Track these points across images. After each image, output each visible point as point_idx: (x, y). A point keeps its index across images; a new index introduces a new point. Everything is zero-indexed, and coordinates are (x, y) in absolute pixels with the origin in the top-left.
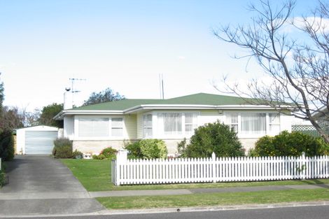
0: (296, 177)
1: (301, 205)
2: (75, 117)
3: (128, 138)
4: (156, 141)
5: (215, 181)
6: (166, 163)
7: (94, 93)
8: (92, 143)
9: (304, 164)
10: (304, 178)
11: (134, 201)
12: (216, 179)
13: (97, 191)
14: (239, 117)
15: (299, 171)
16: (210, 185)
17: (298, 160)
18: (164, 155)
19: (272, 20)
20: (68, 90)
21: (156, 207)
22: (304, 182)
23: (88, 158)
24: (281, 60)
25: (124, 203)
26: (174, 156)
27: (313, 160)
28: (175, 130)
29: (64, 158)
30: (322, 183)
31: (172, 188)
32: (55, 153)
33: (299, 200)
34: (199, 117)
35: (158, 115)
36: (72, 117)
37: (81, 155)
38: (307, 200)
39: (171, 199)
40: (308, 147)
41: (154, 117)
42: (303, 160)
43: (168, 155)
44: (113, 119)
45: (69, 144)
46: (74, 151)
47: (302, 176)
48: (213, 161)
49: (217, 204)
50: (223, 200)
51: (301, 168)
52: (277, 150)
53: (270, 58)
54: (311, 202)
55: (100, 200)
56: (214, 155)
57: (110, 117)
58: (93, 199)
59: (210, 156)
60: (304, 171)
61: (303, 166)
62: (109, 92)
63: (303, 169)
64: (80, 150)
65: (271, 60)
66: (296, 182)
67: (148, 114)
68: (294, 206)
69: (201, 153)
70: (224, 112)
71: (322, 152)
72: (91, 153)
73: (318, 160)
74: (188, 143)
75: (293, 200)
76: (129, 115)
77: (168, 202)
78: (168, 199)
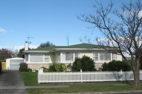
0: (118, 80)
1: (114, 93)
2: (29, 54)
3: (52, 63)
4: (62, 64)
5: (82, 82)
6: (66, 74)
7: (42, 43)
8: (36, 65)
9: (122, 74)
10: (122, 80)
11: (42, 90)
12: (82, 81)
13: (29, 86)
14: (99, 54)
15: (119, 77)
16: (79, 84)
17: (119, 73)
18: (65, 70)
19: (103, 12)
20: (26, 42)
21: (50, 93)
22: (121, 82)
23: (34, 71)
24: (108, 29)
25: (37, 91)
26: (70, 71)
27: (126, 73)
28: (70, 59)
29: (24, 71)
30: (129, 83)
31: (62, 85)
32: (20, 69)
33: (114, 90)
34: (81, 54)
35: (63, 53)
36: (27, 54)
37: (31, 70)
38: (118, 90)
39: (58, 90)
40: (123, 67)
41: (61, 54)
42: (121, 73)
43: (67, 70)
44: (45, 55)
45: (26, 65)
46: (28, 68)
47: (121, 80)
48: (81, 73)
49: (77, 92)
50: (81, 90)
51: (120, 76)
52: (110, 68)
53: (104, 28)
54: (119, 91)
55: (27, 90)
56: (81, 70)
57: (44, 54)
58: (25, 89)
59: (80, 71)
60: (122, 78)
61: (121, 75)
62: (49, 43)
63: (121, 76)
64: (31, 68)
65: (105, 29)
66: (118, 82)
67: (59, 53)
68: (112, 93)
69: (76, 70)
70: (92, 52)
71: (130, 69)
72: (35, 69)
73: (128, 73)
74: (72, 65)
75: (111, 90)
76: (52, 53)
77: (56, 91)
78: (56, 90)
